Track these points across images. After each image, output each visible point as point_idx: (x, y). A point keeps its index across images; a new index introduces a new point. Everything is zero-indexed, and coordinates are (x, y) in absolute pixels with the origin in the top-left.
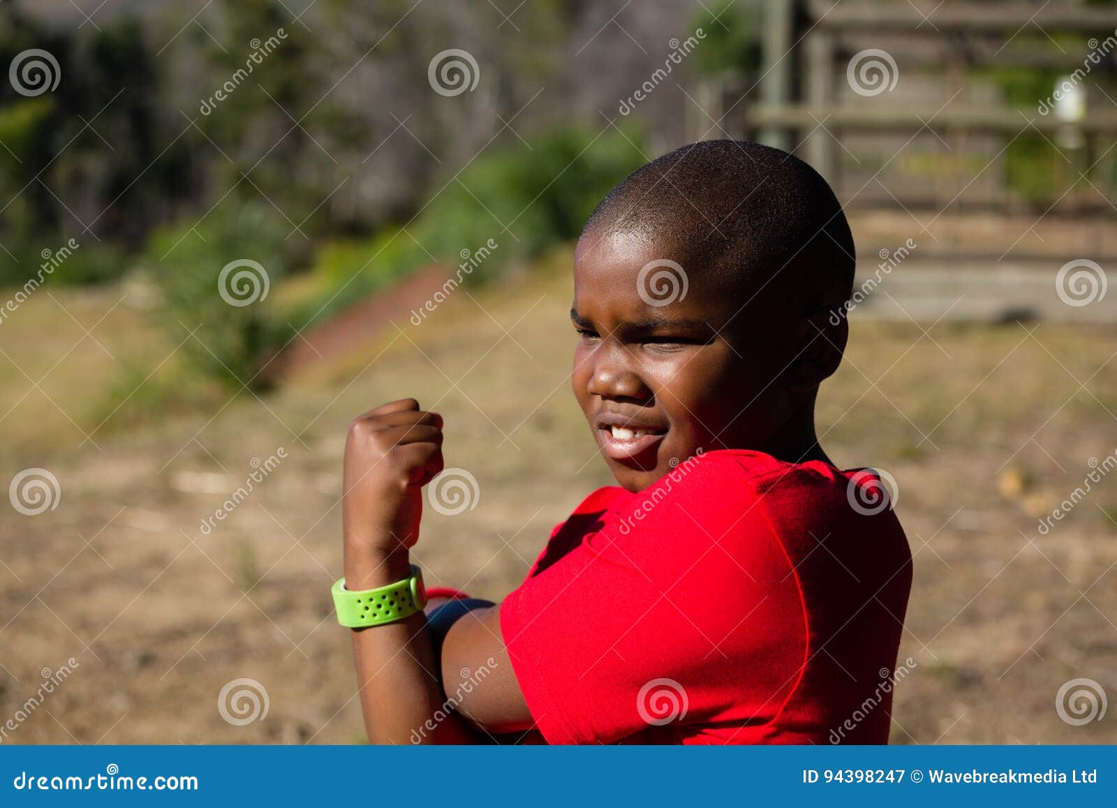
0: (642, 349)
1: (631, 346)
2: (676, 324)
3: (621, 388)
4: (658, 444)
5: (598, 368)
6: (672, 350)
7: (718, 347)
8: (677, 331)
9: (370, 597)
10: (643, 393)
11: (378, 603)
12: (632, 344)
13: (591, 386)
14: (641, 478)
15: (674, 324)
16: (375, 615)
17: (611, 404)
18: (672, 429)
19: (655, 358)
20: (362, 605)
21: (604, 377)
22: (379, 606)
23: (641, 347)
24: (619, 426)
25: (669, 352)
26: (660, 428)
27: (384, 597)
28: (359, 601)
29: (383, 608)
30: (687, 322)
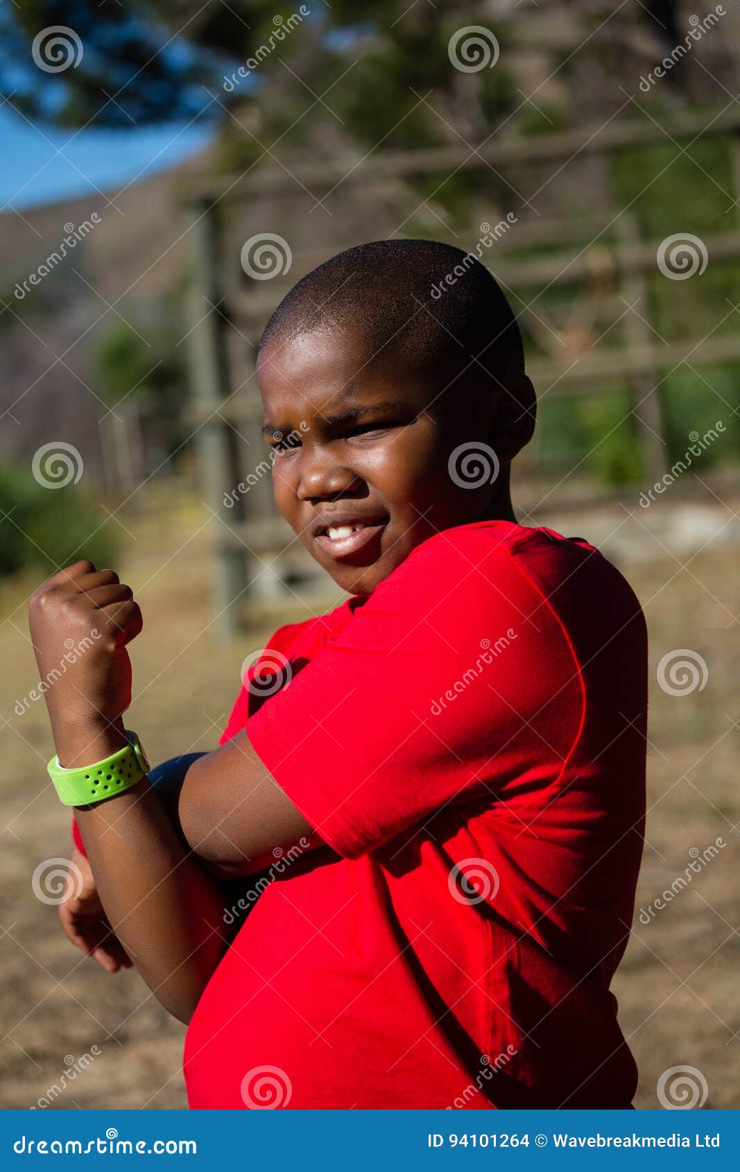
0: (347, 443)
1: (336, 442)
2: (377, 408)
3: (334, 483)
4: (380, 534)
5: (305, 471)
6: (378, 437)
7: (422, 425)
8: (380, 414)
9: (97, 770)
10: (358, 486)
11: (108, 774)
12: (337, 440)
13: (302, 491)
14: (368, 574)
15: (375, 409)
16: (106, 787)
17: (325, 505)
18: (393, 516)
19: (362, 448)
20: (91, 780)
21: (315, 479)
22: (109, 777)
23: (346, 440)
24: (336, 525)
25: (374, 439)
26: (380, 518)
27: (112, 767)
28: (87, 777)
29: (113, 779)
30: (387, 404)
